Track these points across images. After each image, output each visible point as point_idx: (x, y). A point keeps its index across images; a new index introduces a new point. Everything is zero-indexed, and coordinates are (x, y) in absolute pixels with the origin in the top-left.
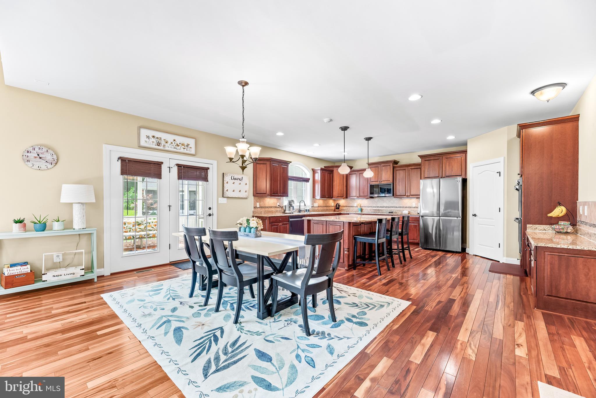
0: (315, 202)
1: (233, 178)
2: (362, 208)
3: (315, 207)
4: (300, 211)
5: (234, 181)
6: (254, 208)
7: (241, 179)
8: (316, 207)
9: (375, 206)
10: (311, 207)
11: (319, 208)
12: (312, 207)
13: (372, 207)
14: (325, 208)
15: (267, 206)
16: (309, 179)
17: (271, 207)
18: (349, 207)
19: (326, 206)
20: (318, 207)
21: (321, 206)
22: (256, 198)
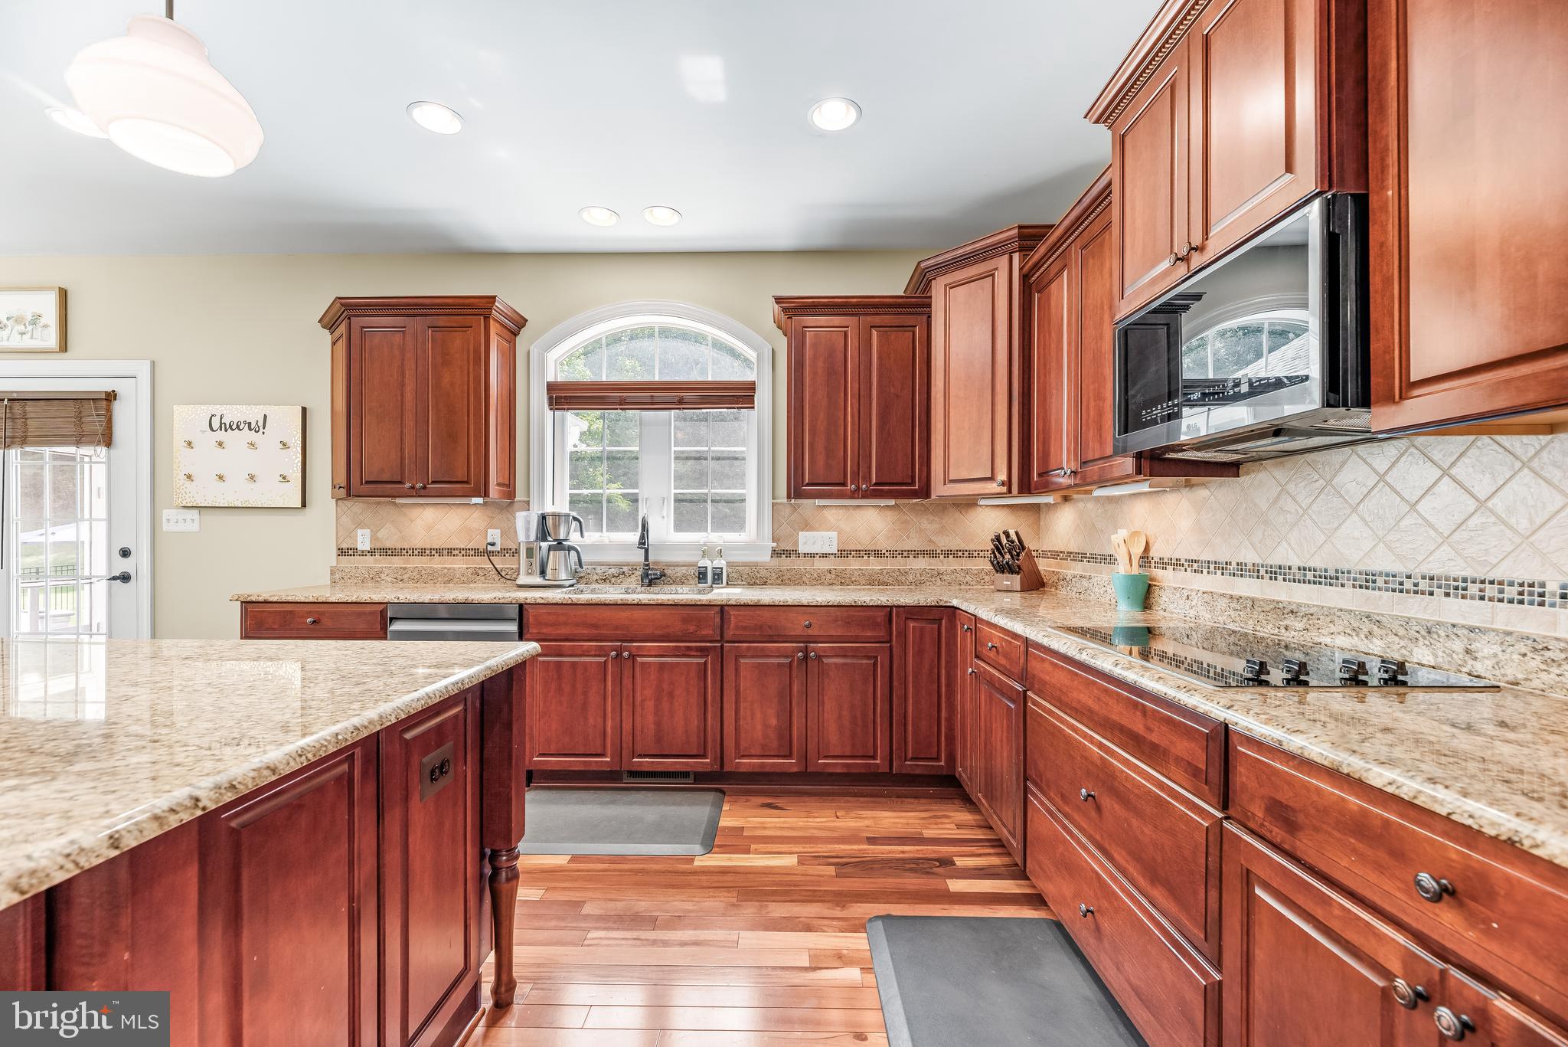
0: (807, 526)
1: (216, 425)
2: (1159, 573)
3: (812, 555)
4: (652, 577)
5: (221, 435)
6: (342, 552)
7: (261, 424)
8: (825, 556)
9: (1250, 557)
10: (765, 557)
11: (854, 565)
12: (776, 553)
13: (1223, 567)
14: (920, 564)
15: (418, 543)
16: (751, 387)
17: (450, 551)
18: (1093, 558)
19: (932, 554)
20: (843, 553)
21: (878, 554)
22: (357, 506)
